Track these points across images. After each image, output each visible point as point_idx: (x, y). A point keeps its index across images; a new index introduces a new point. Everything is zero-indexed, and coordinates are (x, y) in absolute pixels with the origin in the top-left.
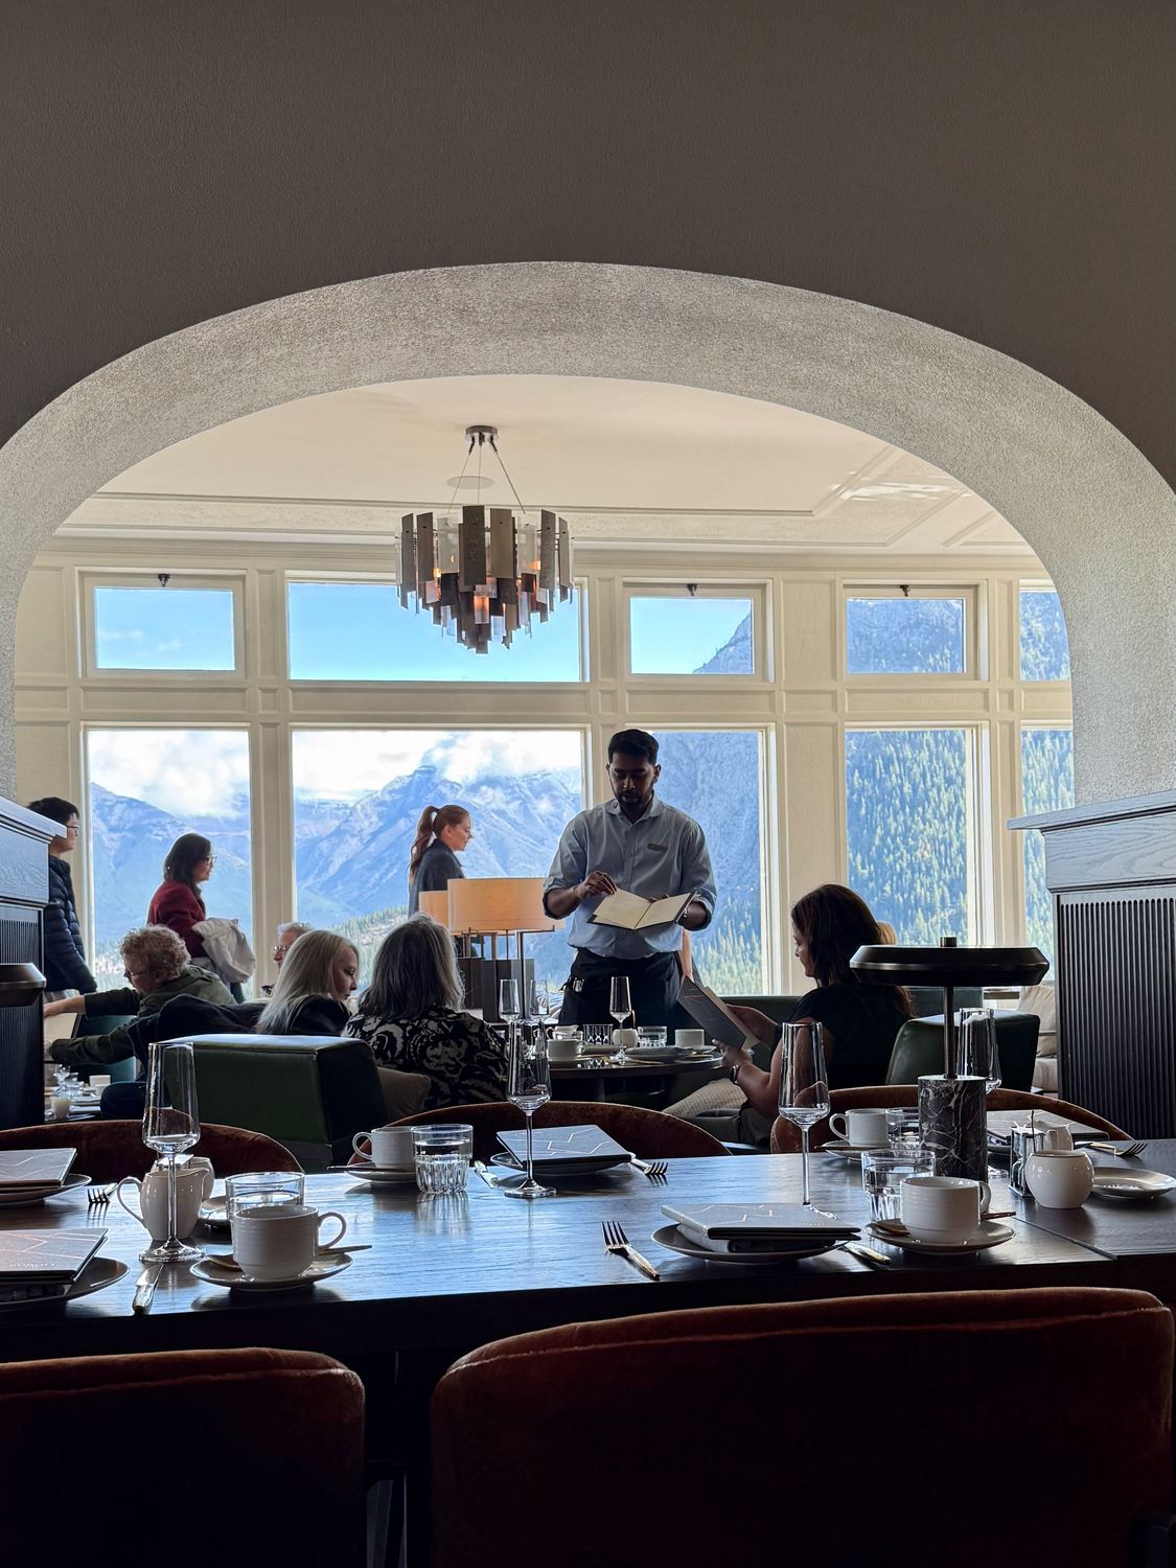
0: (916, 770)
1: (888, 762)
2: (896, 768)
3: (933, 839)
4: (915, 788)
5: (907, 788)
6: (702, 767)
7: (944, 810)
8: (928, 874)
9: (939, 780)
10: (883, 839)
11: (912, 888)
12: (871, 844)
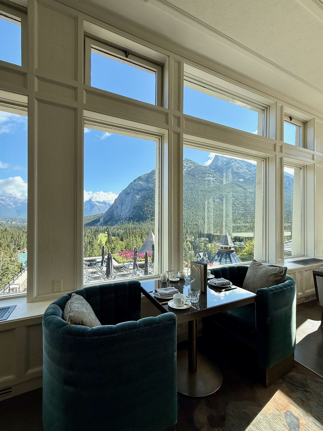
0: (148, 203)
1: (145, 202)
2: (146, 202)
3: (149, 210)
4: (148, 205)
5: (147, 205)
6: (124, 201)
7: (151, 207)
8: (149, 214)
9: (150, 204)
10: (144, 210)
11: (147, 216)
12: (143, 210)
